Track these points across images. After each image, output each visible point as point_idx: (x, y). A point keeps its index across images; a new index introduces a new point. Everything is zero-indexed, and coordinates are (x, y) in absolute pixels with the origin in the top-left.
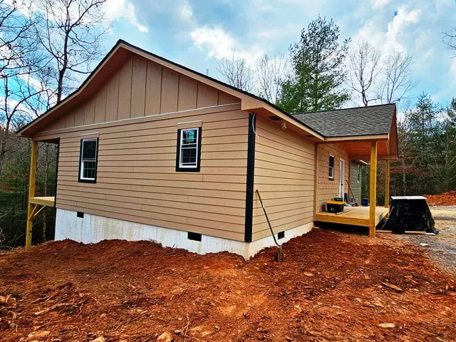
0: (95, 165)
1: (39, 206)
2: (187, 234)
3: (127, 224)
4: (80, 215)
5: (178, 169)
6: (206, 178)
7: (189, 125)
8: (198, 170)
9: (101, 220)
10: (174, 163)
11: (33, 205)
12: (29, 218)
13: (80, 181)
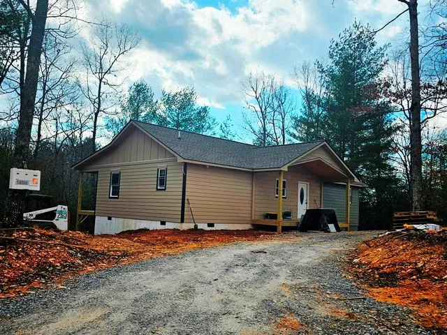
0: (118, 188)
1: (85, 216)
2: (160, 222)
3: (134, 220)
4: (110, 218)
5: (157, 189)
6: (169, 193)
7: (162, 166)
8: (165, 190)
9: (121, 220)
10: (155, 187)
11: (80, 215)
12: (77, 224)
13: (110, 198)
